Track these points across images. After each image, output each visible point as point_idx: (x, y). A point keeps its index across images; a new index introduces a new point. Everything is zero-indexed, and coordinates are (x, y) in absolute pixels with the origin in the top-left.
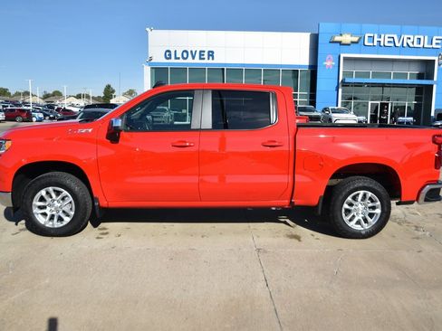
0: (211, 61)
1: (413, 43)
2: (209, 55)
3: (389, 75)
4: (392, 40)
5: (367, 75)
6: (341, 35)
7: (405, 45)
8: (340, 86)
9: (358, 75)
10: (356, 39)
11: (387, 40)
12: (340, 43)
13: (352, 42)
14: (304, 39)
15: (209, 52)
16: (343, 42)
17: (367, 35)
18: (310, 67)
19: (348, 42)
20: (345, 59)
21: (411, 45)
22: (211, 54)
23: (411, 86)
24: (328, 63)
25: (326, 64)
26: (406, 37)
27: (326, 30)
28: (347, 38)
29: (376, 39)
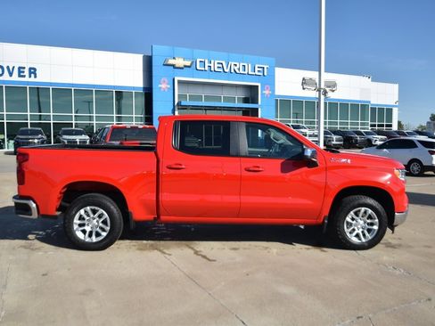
0: (32, 79)
1: (239, 69)
2: (30, 73)
3: (219, 99)
4: (220, 66)
5: (199, 98)
6: (174, 58)
7: (233, 71)
8: (176, 108)
9: (192, 98)
10: (188, 63)
11: (216, 65)
12: (173, 66)
13: (185, 66)
14: (137, 61)
15: (30, 69)
16: (177, 66)
17: (198, 60)
18: (145, 89)
19: (182, 66)
20: (179, 82)
21: (237, 71)
22: (33, 71)
23: (239, 109)
24: (163, 86)
25: (161, 87)
26: (233, 63)
27: (159, 53)
28: (180, 62)
29: (207, 65)
